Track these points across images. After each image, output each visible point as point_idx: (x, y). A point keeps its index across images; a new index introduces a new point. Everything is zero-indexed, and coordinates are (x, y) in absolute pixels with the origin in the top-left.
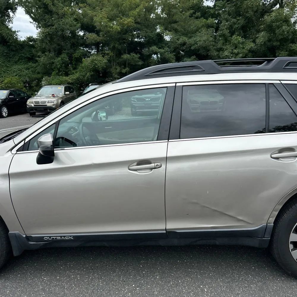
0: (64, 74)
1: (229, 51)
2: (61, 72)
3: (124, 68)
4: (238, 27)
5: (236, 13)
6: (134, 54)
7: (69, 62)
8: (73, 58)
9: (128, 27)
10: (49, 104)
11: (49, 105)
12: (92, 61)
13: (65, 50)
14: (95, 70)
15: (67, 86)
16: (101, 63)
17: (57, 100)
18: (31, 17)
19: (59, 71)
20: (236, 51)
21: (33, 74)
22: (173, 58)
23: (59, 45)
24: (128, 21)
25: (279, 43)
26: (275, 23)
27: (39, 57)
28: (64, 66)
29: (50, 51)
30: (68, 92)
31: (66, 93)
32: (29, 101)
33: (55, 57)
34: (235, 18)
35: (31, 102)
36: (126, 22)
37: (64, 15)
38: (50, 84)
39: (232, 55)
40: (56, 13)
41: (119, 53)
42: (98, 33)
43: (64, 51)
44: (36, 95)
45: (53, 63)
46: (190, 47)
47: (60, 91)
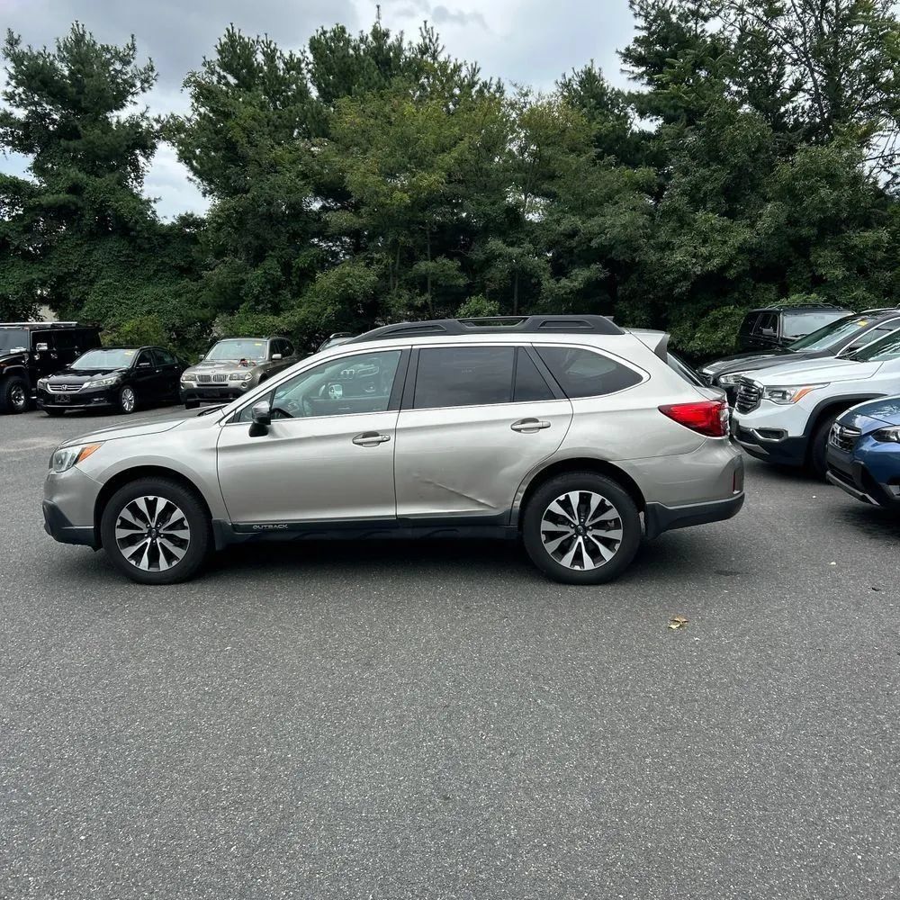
0: (269, 308)
1: (687, 251)
2: (263, 303)
3: (421, 295)
4: (714, 188)
5: (709, 154)
6: (445, 261)
7: (283, 278)
8: (294, 270)
9: (429, 194)
10: (233, 381)
11: (233, 384)
12: (341, 279)
13: (273, 249)
14: (347, 300)
15: (278, 341)
16: (362, 283)
17: (253, 374)
18: (192, 168)
19: (258, 302)
20: (704, 251)
21: (191, 309)
22: (544, 269)
23: (257, 237)
24: (431, 180)
25: (814, 231)
26: (802, 182)
27: (207, 267)
28: (269, 289)
29: (236, 252)
30: (278, 353)
31: (274, 356)
32: (186, 374)
33: (248, 268)
34: (708, 165)
35: (191, 378)
36: (425, 183)
37: (274, 167)
38: (234, 334)
39: (694, 260)
40: (256, 161)
41: (410, 258)
42: (356, 208)
43: (270, 252)
44: (201, 360)
45: (243, 282)
46: (590, 240)
47: (259, 349)
